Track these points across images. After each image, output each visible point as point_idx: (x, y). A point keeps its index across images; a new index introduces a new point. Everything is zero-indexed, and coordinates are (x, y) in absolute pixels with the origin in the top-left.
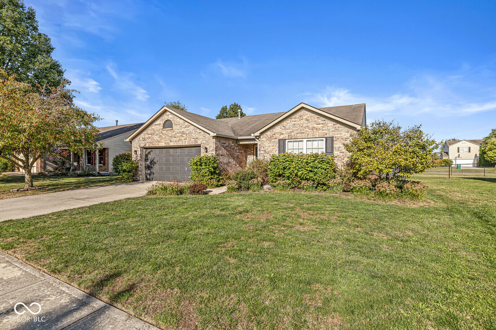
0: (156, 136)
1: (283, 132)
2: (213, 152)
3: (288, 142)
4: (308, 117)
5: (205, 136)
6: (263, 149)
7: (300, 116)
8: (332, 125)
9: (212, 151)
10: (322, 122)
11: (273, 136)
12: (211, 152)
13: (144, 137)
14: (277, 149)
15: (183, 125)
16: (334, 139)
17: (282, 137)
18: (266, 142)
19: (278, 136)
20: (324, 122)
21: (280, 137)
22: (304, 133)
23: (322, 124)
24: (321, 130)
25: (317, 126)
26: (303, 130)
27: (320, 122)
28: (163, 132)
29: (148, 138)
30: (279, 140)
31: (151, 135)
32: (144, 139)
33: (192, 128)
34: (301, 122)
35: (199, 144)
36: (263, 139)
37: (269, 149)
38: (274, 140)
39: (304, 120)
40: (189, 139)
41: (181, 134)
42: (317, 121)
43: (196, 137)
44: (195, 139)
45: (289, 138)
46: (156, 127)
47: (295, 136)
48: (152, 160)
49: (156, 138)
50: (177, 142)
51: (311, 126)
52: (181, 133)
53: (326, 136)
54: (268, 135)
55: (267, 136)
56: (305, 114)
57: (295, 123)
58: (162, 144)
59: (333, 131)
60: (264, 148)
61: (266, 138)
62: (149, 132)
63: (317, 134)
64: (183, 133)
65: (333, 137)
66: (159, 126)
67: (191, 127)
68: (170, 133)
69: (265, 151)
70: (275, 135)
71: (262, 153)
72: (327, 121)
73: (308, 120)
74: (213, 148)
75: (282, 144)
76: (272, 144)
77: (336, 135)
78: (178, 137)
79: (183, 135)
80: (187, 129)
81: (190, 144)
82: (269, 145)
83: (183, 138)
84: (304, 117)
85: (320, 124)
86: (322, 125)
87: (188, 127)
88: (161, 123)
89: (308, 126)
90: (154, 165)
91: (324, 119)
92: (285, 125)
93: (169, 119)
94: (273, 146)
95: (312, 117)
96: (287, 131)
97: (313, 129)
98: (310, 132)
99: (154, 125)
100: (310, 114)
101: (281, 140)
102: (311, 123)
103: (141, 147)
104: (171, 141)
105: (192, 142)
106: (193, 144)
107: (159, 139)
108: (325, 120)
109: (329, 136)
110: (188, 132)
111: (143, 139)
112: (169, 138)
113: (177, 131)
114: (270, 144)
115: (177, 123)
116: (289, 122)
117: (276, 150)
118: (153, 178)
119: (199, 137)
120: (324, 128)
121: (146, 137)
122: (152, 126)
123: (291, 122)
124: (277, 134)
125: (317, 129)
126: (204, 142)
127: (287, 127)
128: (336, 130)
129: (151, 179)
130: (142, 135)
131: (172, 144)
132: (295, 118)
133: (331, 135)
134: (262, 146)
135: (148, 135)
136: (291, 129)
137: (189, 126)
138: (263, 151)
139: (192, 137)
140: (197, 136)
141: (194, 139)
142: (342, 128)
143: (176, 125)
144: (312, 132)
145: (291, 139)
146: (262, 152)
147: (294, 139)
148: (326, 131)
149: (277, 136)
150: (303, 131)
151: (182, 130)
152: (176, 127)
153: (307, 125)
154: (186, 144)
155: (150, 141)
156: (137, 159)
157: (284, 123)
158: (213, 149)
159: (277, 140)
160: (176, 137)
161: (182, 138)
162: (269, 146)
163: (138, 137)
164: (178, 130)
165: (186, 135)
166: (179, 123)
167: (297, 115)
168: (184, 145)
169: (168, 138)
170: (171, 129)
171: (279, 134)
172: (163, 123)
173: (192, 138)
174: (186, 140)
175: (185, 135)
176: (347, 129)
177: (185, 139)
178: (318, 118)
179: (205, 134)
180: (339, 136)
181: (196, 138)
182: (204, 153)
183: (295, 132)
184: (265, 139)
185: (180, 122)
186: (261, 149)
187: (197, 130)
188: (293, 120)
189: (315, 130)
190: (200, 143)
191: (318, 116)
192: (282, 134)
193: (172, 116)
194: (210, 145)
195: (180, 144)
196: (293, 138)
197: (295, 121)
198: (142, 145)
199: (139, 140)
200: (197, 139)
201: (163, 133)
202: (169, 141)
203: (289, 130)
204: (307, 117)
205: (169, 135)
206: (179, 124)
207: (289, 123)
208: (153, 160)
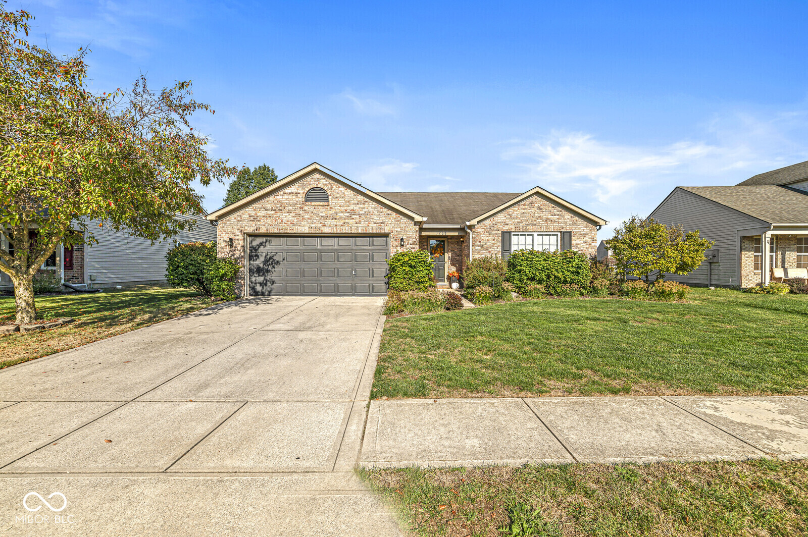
0: (288, 214)
1: (508, 221)
2: (414, 246)
3: (514, 235)
4: (541, 205)
5: (398, 221)
6: (479, 244)
7: (530, 203)
8: (569, 217)
9: (414, 244)
10: (558, 213)
11: (493, 226)
12: (412, 246)
13: (253, 214)
14: (500, 244)
15: (353, 199)
16: (572, 234)
17: (506, 228)
18: (484, 234)
19: (501, 226)
20: (561, 213)
21: (504, 228)
22: (535, 225)
23: (558, 215)
24: (557, 222)
25: (552, 217)
26: (535, 221)
27: (556, 213)
28: (306, 208)
29: (264, 216)
30: (503, 232)
31: (273, 212)
32: (255, 219)
33: (373, 206)
34: (532, 211)
35: (387, 231)
36: (479, 230)
37: (488, 244)
38: (495, 232)
39: (536, 209)
40: (367, 223)
41: (348, 214)
42: (552, 211)
43: (381, 221)
44: (378, 223)
45: (516, 230)
46: (286, 197)
47: (525, 228)
48: (268, 257)
49: (286, 217)
50: (338, 228)
51: (545, 217)
52: (348, 212)
53: (562, 230)
54: (486, 224)
55: (485, 226)
56: (537, 201)
57: (524, 211)
58: (305, 230)
59: (570, 225)
60: (480, 242)
61: (483, 228)
62: (269, 206)
63: (552, 227)
64: (353, 212)
65: (570, 232)
66: (294, 197)
67: (370, 203)
68: (322, 211)
69: (483, 246)
70: (496, 225)
71: (477, 250)
72: (564, 212)
73: (540, 209)
74: (414, 240)
75: (506, 237)
76: (493, 238)
77: (574, 229)
78: (341, 218)
79: (353, 216)
80: (362, 206)
81: (368, 232)
82: (488, 238)
83: (353, 220)
84: (536, 205)
85: (555, 215)
86: (558, 217)
87: (364, 204)
88: (301, 192)
89: (541, 216)
90: (276, 266)
91: (560, 209)
92: (510, 213)
93: (319, 186)
94: (494, 240)
95: (546, 205)
96: (513, 220)
97: (547, 220)
98: (544, 224)
99: (282, 193)
100: (543, 202)
101: (506, 232)
102: (544, 213)
103: (244, 233)
104: (324, 226)
105: (373, 228)
106: (375, 232)
107: (296, 221)
108: (561, 211)
109: (566, 230)
110: (364, 212)
111: (252, 218)
112: (321, 219)
113: (339, 208)
114: (490, 238)
115: (338, 195)
116: (516, 209)
117: (499, 246)
118: (271, 291)
119: (387, 221)
120: (560, 221)
121: (259, 214)
122: (277, 195)
123: (518, 209)
124: (499, 224)
125: (552, 221)
126: (396, 229)
127: (513, 215)
128: (574, 223)
129: (267, 293)
130: (249, 210)
131: (325, 230)
132: (524, 205)
133: (568, 229)
134: (477, 240)
135: (265, 210)
136: (519, 219)
137: (367, 202)
138: (479, 246)
139: (372, 220)
140: (383, 219)
141: (377, 225)
142: (580, 222)
143: (337, 198)
144: (546, 224)
145: (519, 232)
146: (477, 248)
147: (523, 232)
148: (563, 224)
149: (499, 226)
150: (535, 223)
151: (352, 208)
152: (337, 201)
153: (539, 215)
154: (360, 231)
155: (270, 223)
156: (233, 255)
157: (510, 210)
158: (415, 242)
159: (500, 232)
160: (336, 219)
161: (351, 221)
162: (488, 240)
163: (238, 214)
164: (340, 206)
165: (360, 217)
166: (343, 196)
167: (527, 202)
168: (356, 232)
169: (318, 218)
170: (326, 203)
171: (502, 224)
172: (306, 192)
173: (372, 223)
174: (359, 225)
175: (358, 216)
176: (585, 223)
177: (356, 223)
178: (553, 207)
179: (399, 217)
180: (577, 230)
181: (381, 223)
182: (397, 246)
183: (524, 222)
184: (483, 230)
185: (346, 193)
186: (476, 244)
187: (384, 210)
188: (521, 207)
189: (549, 223)
190: (390, 232)
191: (553, 205)
192: (507, 224)
193: (328, 182)
194: (410, 234)
195: (346, 230)
196: (521, 230)
197: (524, 209)
198: (249, 230)
199: (239, 218)
200: (383, 225)
201: (305, 210)
202: (321, 225)
203: (516, 220)
204: (539, 205)
205: (321, 214)
206: (343, 198)
207: (516, 211)
208: (270, 258)
